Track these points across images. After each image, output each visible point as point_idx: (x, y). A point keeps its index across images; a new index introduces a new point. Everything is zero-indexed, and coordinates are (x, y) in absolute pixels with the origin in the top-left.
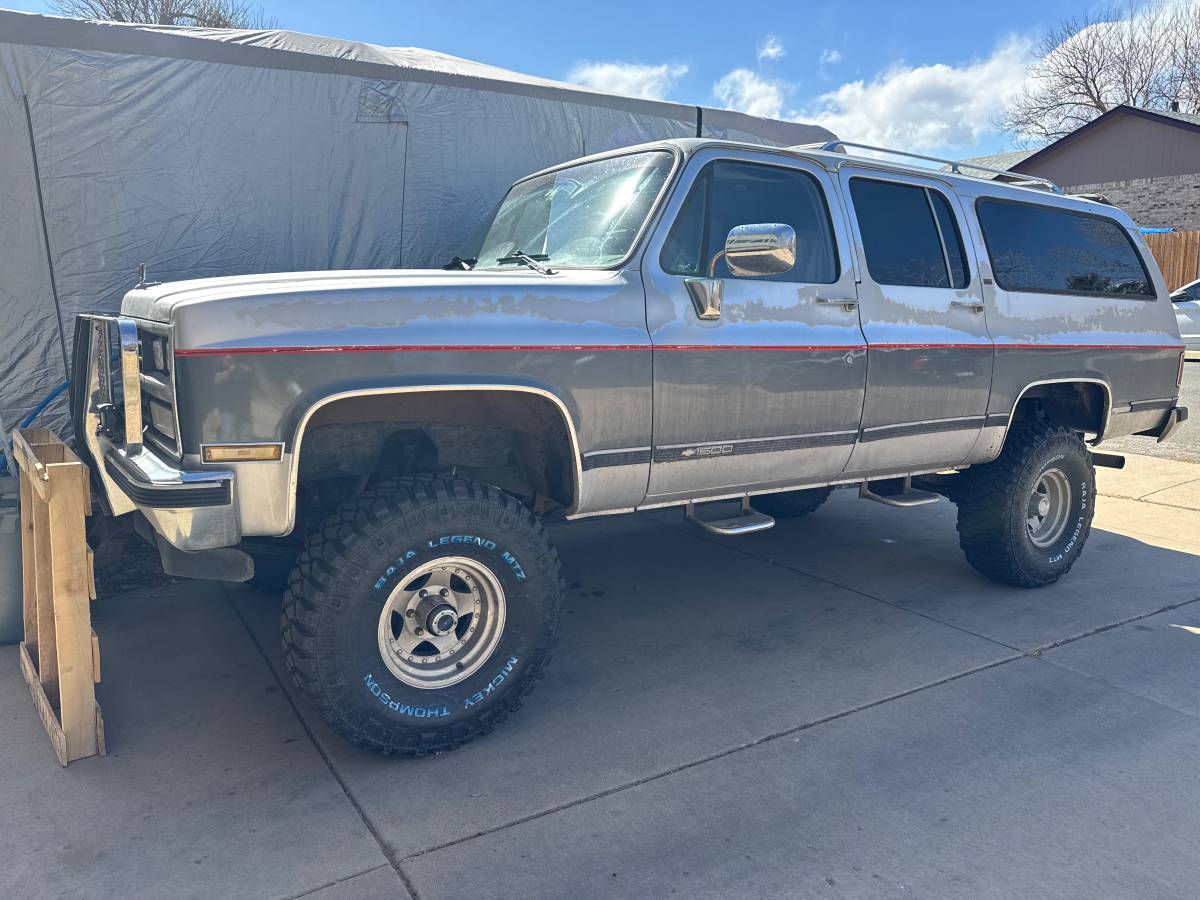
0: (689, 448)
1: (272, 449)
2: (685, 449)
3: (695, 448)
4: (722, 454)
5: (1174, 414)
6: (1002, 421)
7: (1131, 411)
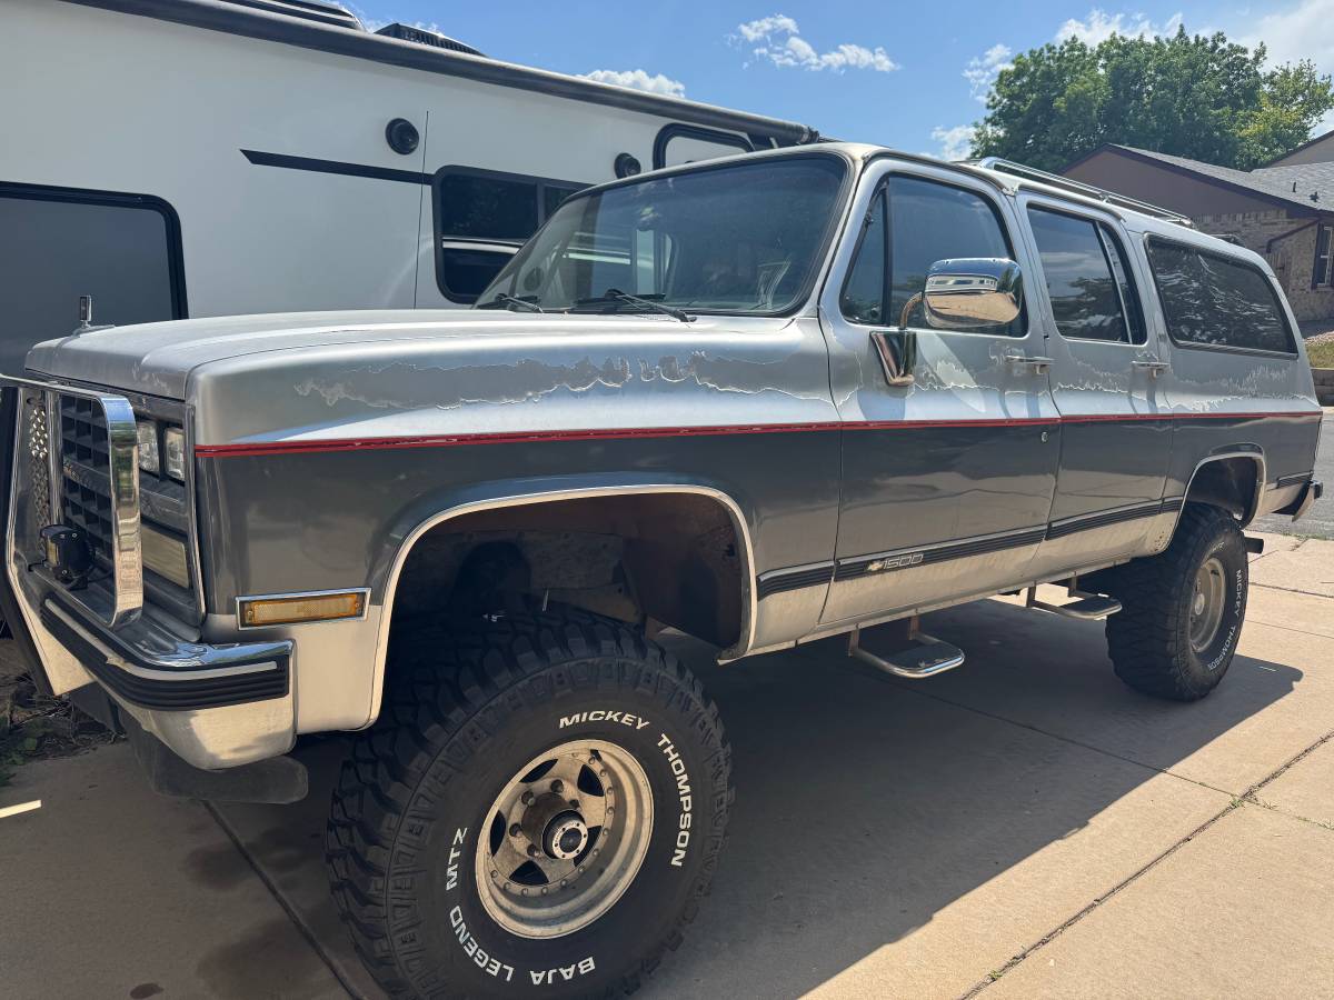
0: (876, 560)
1: (350, 600)
2: (871, 562)
3: (883, 559)
4: (910, 566)
5: (1311, 492)
6: (1173, 507)
7: (1277, 488)
